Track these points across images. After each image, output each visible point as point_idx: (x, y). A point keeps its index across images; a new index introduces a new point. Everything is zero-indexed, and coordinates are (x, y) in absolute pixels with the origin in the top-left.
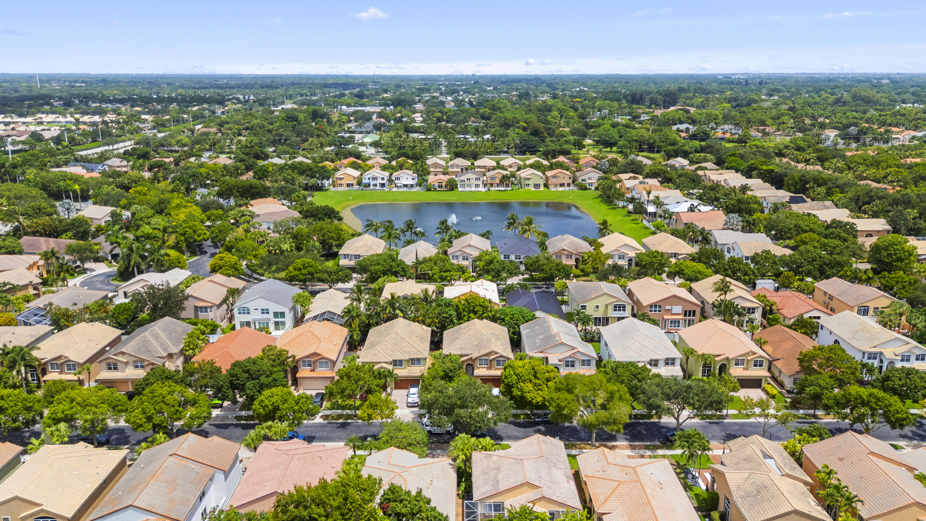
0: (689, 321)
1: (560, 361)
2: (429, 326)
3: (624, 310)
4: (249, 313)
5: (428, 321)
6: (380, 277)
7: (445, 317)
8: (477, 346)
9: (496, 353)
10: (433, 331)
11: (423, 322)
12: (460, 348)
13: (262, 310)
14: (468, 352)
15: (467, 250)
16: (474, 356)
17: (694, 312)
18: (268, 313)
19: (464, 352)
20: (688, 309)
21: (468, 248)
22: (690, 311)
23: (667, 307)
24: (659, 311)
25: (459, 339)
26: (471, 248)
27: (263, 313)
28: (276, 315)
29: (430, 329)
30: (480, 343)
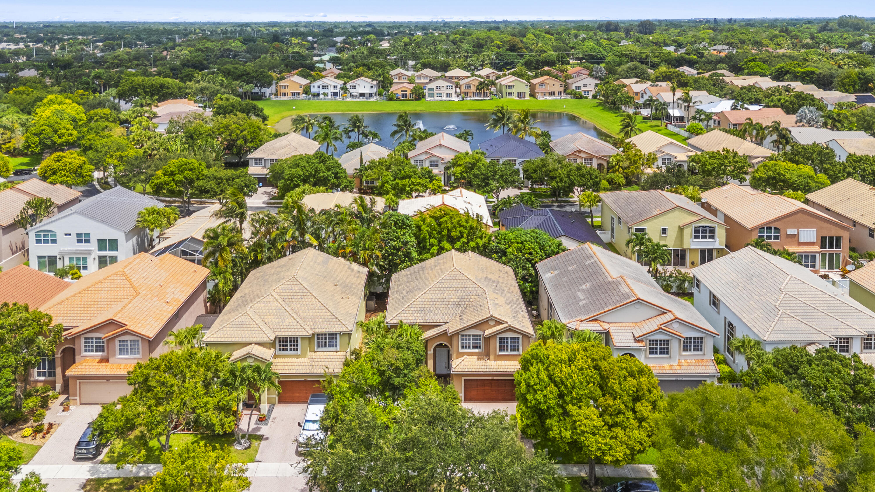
0: (831, 255)
1: (637, 340)
2: (365, 264)
3: (712, 237)
4: (54, 241)
5: (362, 254)
6: (297, 186)
7: (394, 247)
8: (458, 305)
9: (499, 322)
10: (371, 275)
11: (354, 257)
12: (423, 310)
13: (78, 235)
14: (438, 319)
15: (437, 152)
16: (452, 327)
17: (839, 239)
18: (88, 241)
19: (429, 319)
20: (827, 234)
21: (438, 149)
22: (831, 238)
23: (790, 231)
24: (776, 238)
25: (419, 289)
26: (443, 149)
27: (79, 241)
28: (102, 244)
29: (366, 270)
30: (462, 298)
